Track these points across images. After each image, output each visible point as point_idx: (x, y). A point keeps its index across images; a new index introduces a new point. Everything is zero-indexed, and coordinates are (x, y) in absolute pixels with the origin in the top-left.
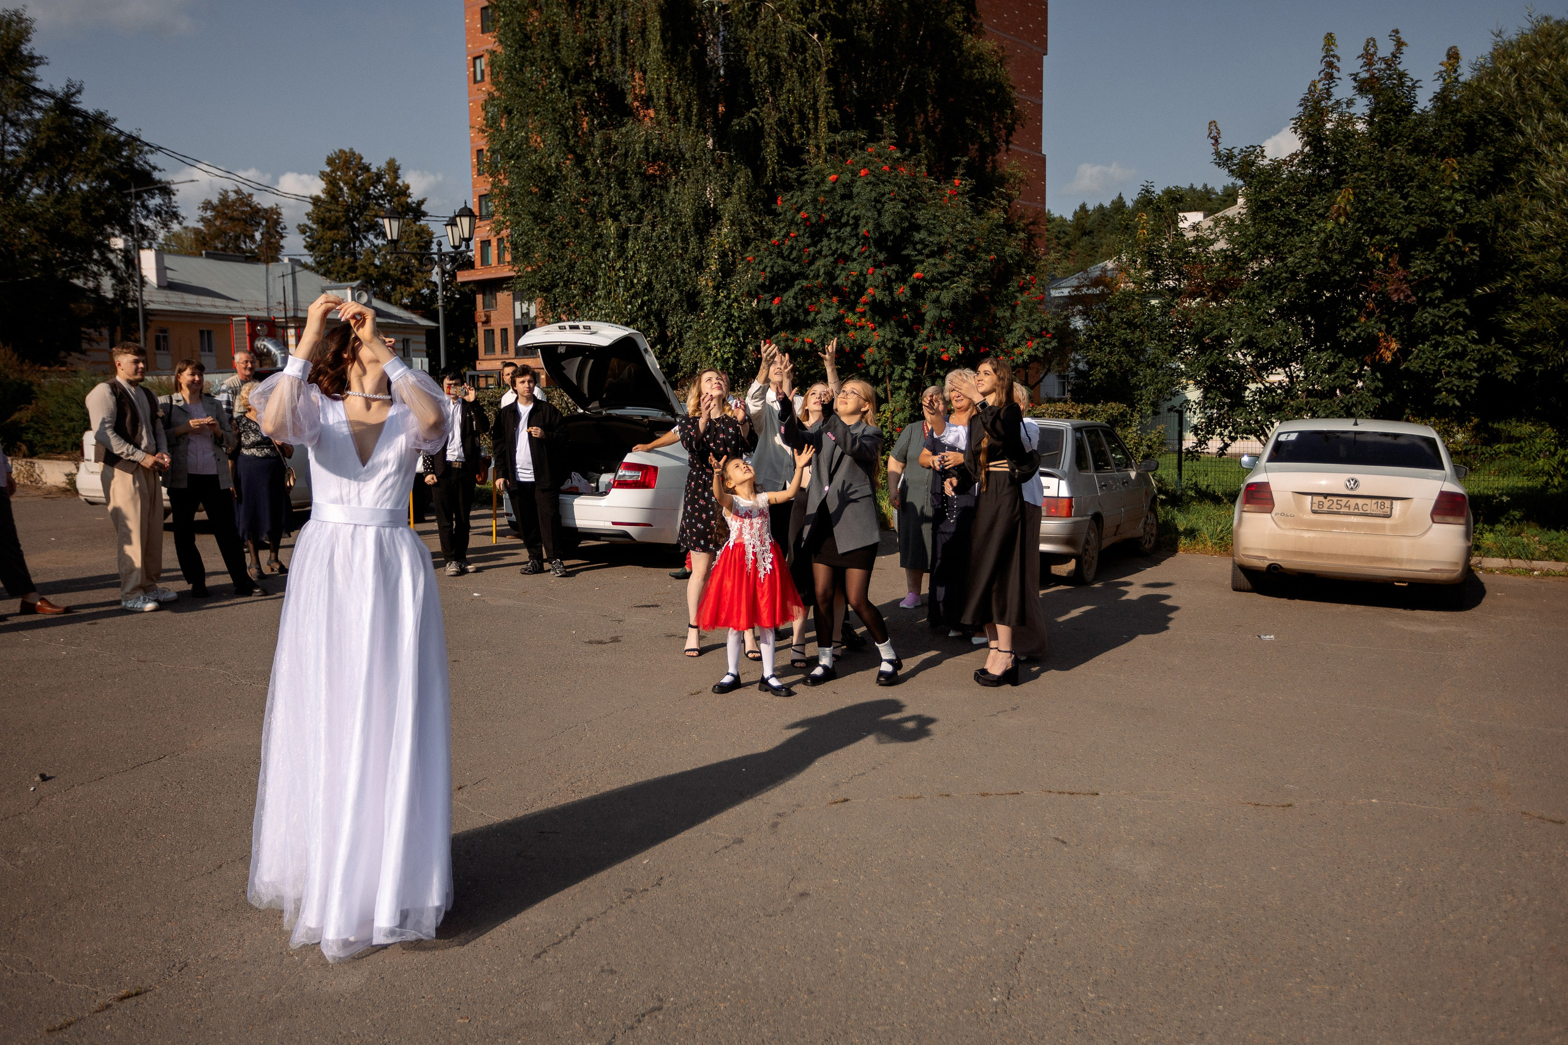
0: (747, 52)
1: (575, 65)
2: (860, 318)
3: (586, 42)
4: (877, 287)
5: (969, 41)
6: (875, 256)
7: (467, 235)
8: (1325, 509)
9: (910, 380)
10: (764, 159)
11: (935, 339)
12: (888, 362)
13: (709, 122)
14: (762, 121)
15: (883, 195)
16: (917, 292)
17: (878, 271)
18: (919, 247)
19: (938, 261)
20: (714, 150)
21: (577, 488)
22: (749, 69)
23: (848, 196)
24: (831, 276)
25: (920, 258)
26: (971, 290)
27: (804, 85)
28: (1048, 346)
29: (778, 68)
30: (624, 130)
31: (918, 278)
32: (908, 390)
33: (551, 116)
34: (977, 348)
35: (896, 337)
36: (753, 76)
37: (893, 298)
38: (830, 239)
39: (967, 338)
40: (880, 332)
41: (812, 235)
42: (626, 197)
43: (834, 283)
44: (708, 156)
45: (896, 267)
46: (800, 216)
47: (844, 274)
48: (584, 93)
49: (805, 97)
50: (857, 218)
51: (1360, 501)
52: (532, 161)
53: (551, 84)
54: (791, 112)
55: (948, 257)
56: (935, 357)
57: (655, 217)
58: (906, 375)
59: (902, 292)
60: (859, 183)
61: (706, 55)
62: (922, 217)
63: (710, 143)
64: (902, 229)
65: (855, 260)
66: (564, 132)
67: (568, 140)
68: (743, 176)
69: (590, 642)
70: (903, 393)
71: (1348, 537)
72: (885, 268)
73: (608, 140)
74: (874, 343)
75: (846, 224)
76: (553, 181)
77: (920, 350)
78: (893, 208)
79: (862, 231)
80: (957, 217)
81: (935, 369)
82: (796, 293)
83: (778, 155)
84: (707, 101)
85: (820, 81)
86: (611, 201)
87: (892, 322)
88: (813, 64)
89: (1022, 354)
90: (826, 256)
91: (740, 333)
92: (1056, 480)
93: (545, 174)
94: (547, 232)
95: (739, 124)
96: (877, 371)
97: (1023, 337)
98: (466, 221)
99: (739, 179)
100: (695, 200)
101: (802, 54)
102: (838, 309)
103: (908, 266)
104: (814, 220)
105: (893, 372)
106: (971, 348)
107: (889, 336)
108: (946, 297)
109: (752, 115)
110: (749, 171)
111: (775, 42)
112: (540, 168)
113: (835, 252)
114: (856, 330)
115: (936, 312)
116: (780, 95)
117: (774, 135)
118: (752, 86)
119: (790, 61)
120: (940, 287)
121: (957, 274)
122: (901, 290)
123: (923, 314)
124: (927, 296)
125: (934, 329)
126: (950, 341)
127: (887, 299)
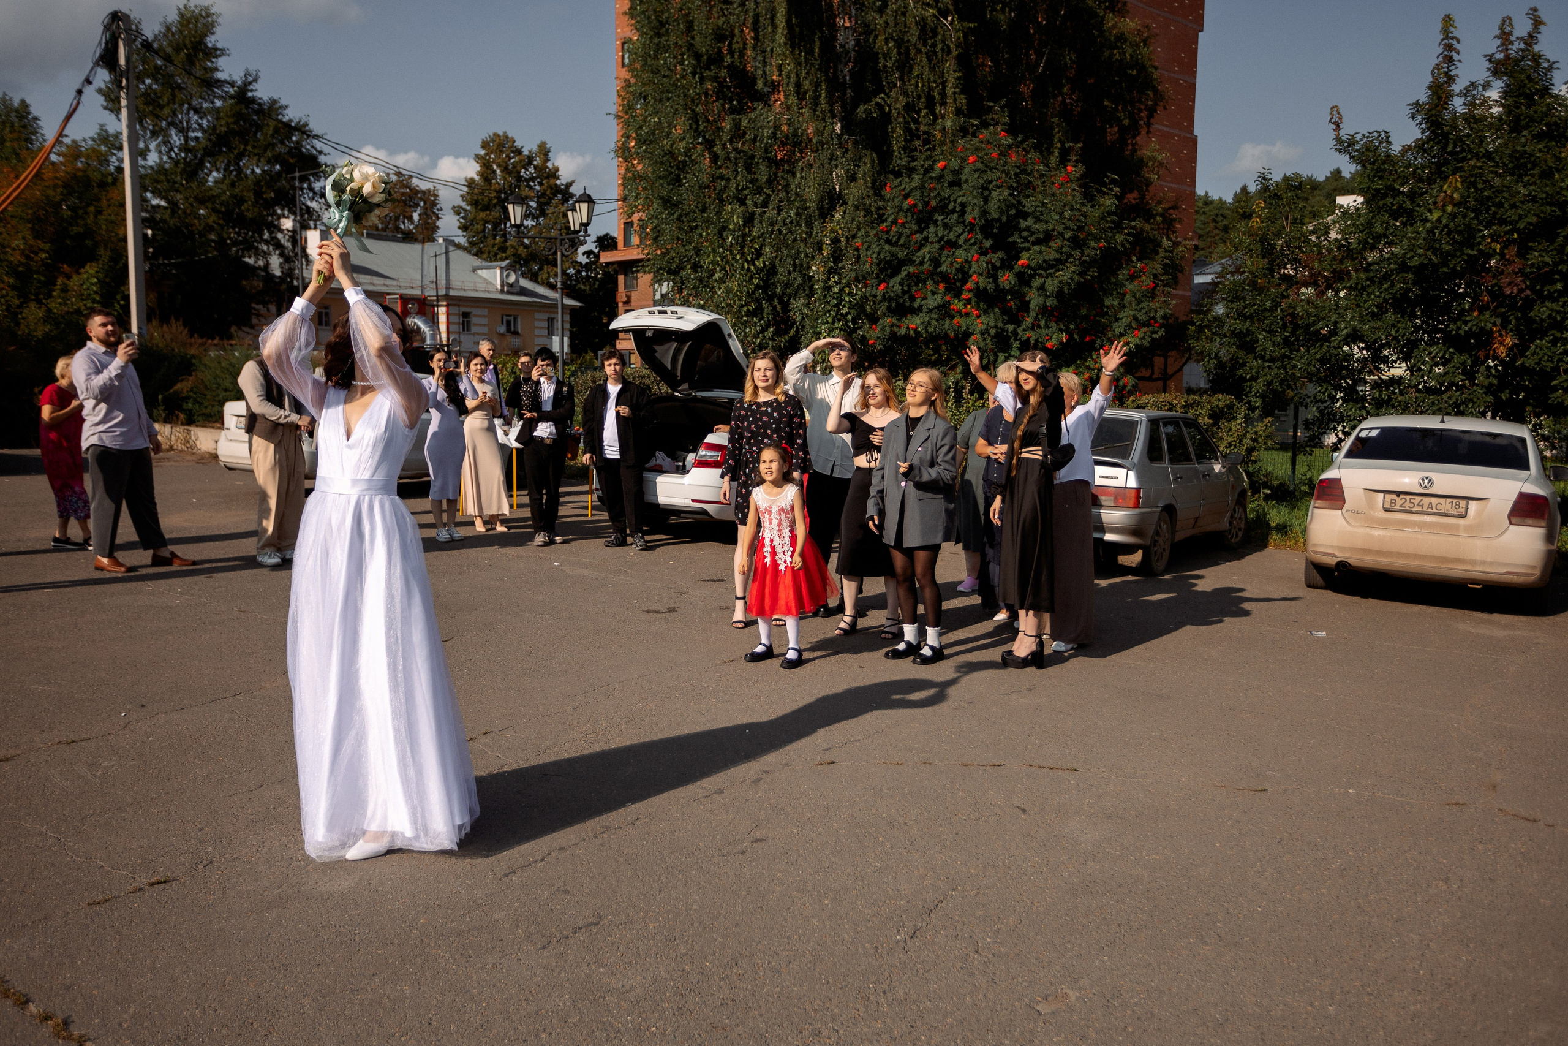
0: (876, 36)
1: (707, 51)
2: (965, 305)
3: (719, 28)
4: (981, 275)
5: (1110, 19)
6: (981, 243)
7: (585, 221)
8: (1397, 507)
10: (890, 145)
11: (1039, 327)
12: (992, 350)
13: (837, 108)
14: (889, 106)
15: (991, 182)
17: (982, 258)
18: (1025, 234)
19: (1043, 248)
20: (842, 134)
21: (661, 466)
22: (877, 54)
24: (936, 262)
25: (1026, 245)
26: (1076, 278)
27: (932, 69)
28: (1154, 336)
29: (907, 53)
30: (753, 115)
31: (1022, 266)
33: (682, 102)
34: (1082, 337)
35: (1000, 325)
36: (882, 61)
37: (997, 286)
38: (937, 226)
39: (1072, 326)
40: (984, 319)
41: (919, 222)
42: (753, 181)
43: (938, 270)
44: (836, 141)
45: (1000, 254)
46: (907, 203)
47: (949, 260)
48: (715, 79)
49: (935, 82)
50: (963, 205)
51: (1434, 501)
52: (663, 146)
53: (684, 70)
54: (919, 96)
55: (1054, 244)
57: (780, 202)
59: (1007, 279)
60: (967, 170)
61: (837, 40)
62: (1029, 205)
63: (838, 127)
64: (1008, 216)
65: (961, 246)
66: (695, 118)
67: (698, 125)
68: (869, 161)
69: (648, 611)
71: (1420, 536)
72: (991, 255)
74: (979, 330)
75: (953, 211)
76: (682, 167)
77: (1024, 338)
78: (998, 195)
79: (969, 217)
80: (1065, 205)
82: (902, 279)
84: (835, 86)
85: (949, 64)
86: (738, 186)
87: (997, 310)
88: (942, 50)
90: (932, 243)
91: (849, 317)
92: (1124, 471)
93: (675, 159)
94: (676, 216)
95: (865, 110)
97: (1130, 326)
98: (585, 207)
99: (865, 164)
100: (821, 185)
101: (931, 38)
102: (945, 294)
103: (1013, 253)
104: (920, 207)
106: (1076, 336)
107: (992, 324)
108: (1051, 285)
109: (880, 101)
110: (874, 155)
111: (905, 26)
112: (671, 153)
113: (942, 238)
114: (961, 316)
115: (1041, 300)
116: (909, 81)
117: (901, 120)
118: (880, 70)
119: (920, 46)
120: (1045, 275)
121: (1063, 262)
122: (1005, 277)
123: (1028, 302)
124: (1033, 283)
125: (1039, 317)
126: (1054, 329)
127: (991, 287)
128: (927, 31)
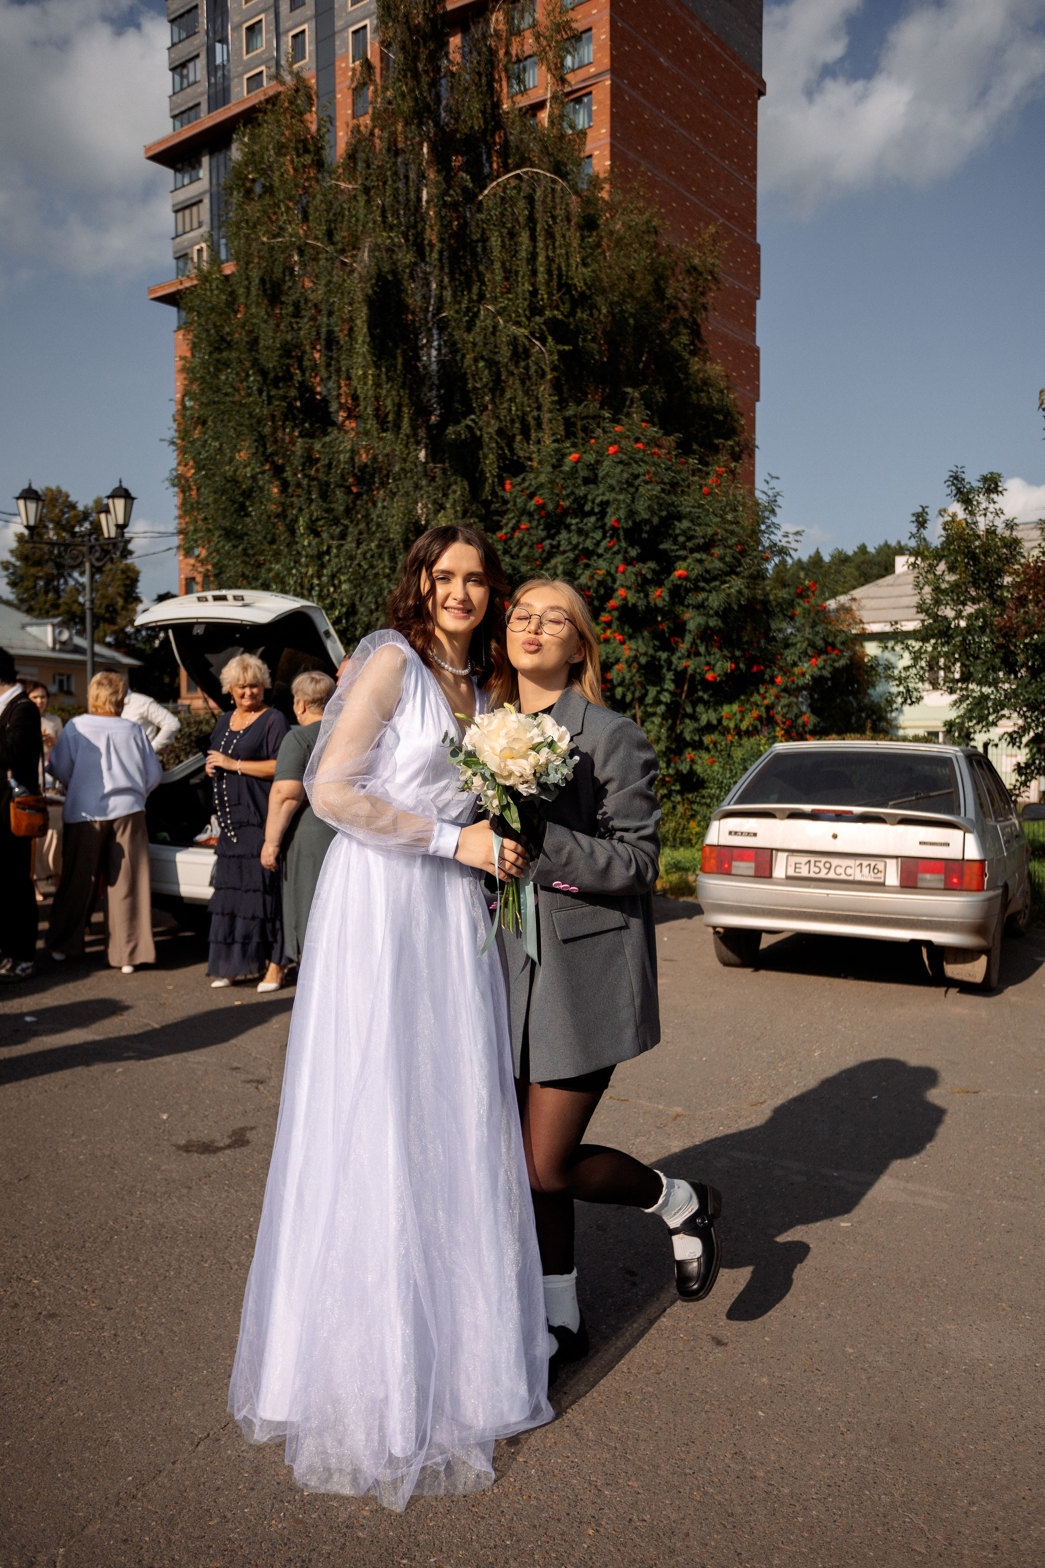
0: (464, 356)
1: (274, 367)
2: (605, 630)
3: (287, 343)
4: (629, 588)
5: (695, 364)
6: (626, 552)
7: (121, 521)
9: (666, 704)
10: (482, 472)
12: (639, 683)
13: (422, 433)
14: (480, 429)
15: (636, 477)
16: (678, 594)
17: (630, 568)
18: (681, 539)
19: (704, 556)
20: (427, 463)
22: (466, 373)
23: (592, 480)
24: (571, 575)
25: (682, 553)
26: (746, 591)
27: (527, 393)
28: (836, 665)
29: (499, 374)
30: (327, 439)
31: (680, 577)
32: (664, 717)
33: (247, 422)
34: (749, 666)
35: (651, 651)
36: (470, 381)
37: (648, 603)
38: (570, 531)
39: (738, 653)
40: (632, 644)
41: (547, 528)
42: (329, 511)
44: (420, 468)
45: (652, 565)
46: (533, 502)
47: (588, 573)
48: (284, 398)
49: (529, 406)
50: (605, 505)
52: (225, 472)
53: (249, 388)
54: (512, 421)
55: (717, 551)
56: (698, 677)
57: (361, 533)
58: (663, 698)
59: (659, 596)
60: (605, 463)
61: (420, 360)
62: (686, 503)
63: (422, 455)
64: (661, 517)
65: (601, 556)
66: (261, 440)
67: (265, 448)
68: (459, 489)
70: (657, 720)
72: (639, 566)
73: (309, 450)
74: (623, 659)
75: (591, 513)
76: (248, 494)
77: (680, 668)
78: (648, 491)
79: (610, 520)
80: (727, 504)
81: (697, 691)
83: (499, 467)
84: (421, 411)
85: (544, 391)
86: (311, 515)
87: (646, 633)
88: (536, 372)
89: (803, 674)
90: (564, 552)
92: (959, 833)
93: (239, 488)
95: (455, 432)
96: (624, 696)
97: (805, 653)
98: (120, 503)
99: (455, 492)
100: (404, 515)
101: (524, 360)
103: (667, 564)
104: (550, 508)
105: (645, 695)
106: (742, 666)
107: (642, 649)
108: (715, 601)
109: (470, 423)
110: (466, 484)
111: (496, 347)
112: (234, 481)
113: (576, 547)
115: (701, 620)
116: (502, 403)
117: (494, 445)
118: (469, 392)
119: (512, 368)
120: (708, 588)
121: (728, 574)
122: (658, 593)
123: (684, 624)
124: (691, 599)
125: (698, 642)
126: (718, 656)
127: (642, 604)
128: (520, 353)
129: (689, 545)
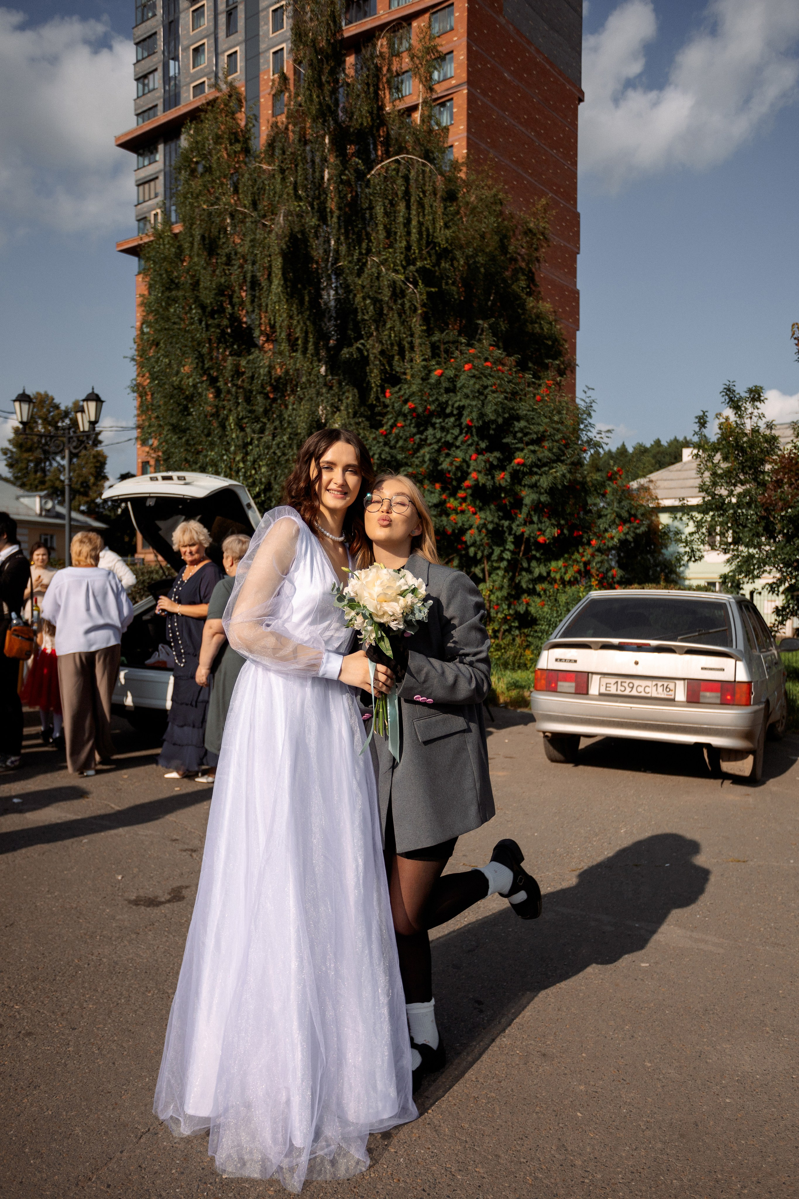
0: (355, 295)
1: (211, 303)
2: (461, 504)
3: (221, 285)
4: (480, 472)
5: (530, 302)
6: (478, 444)
9: (508, 560)
10: (369, 383)
12: (488, 544)
13: (323, 353)
14: (367, 351)
15: (486, 387)
16: (517, 477)
17: (481, 457)
18: (519, 435)
19: (537, 448)
20: (326, 375)
21: (165, 663)
22: (357, 308)
23: (451, 390)
24: (435, 462)
25: (520, 445)
26: (568, 475)
27: (403, 323)
28: (638, 531)
29: (382, 309)
30: (251, 357)
31: (518, 464)
32: (506, 570)
33: (190, 344)
34: (571, 532)
35: (496, 520)
36: (360, 314)
37: (494, 483)
38: (435, 428)
39: (562, 522)
40: (482, 515)
41: (417, 426)
42: (251, 411)
43: (439, 468)
44: (321, 380)
45: (497, 454)
46: (407, 406)
47: (448, 460)
48: (218, 326)
49: (405, 333)
50: (461, 408)
52: (173, 382)
53: (192, 318)
54: (392, 345)
55: (546, 444)
56: (532, 540)
57: (275, 429)
58: (505, 556)
59: (503, 478)
60: (462, 377)
61: (322, 298)
62: (523, 408)
63: (323, 370)
64: (504, 418)
65: (459, 447)
66: (201, 357)
67: (204, 364)
68: (350, 396)
70: (501, 573)
72: (488, 455)
73: (237, 366)
74: (475, 526)
75: (451, 415)
76: (190, 398)
77: (519, 533)
78: (494, 398)
79: (465, 420)
80: (555, 409)
81: (531, 550)
83: (381, 379)
84: (322, 336)
85: (416, 323)
86: (238, 415)
87: (492, 506)
88: (410, 308)
89: (612, 538)
90: (431, 444)
92: (731, 661)
93: (183, 394)
94: (184, 440)
95: (348, 353)
96: (476, 554)
97: (614, 522)
98: (92, 405)
99: (347, 398)
100: (309, 415)
101: (400, 299)
102: (440, 495)
103: (508, 454)
104: (420, 411)
105: (491, 554)
106: (566, 531)
107: (490, 518)
108: (545, 482)
109: (360, 346)
110: (356, 391)
111: (379, 289)
112: (180, 388)
113: (439, 440)
114: (457, 514)
115: (534, 496)
116: (383, 331)
117: (378, 362)
118: (359, 322)
119: (391, 304)
120: (539, 472)
121: (555, 461)
122: (502, 476)
123: (522, 499)
124: (527, 481)
125: (532, 513)
126: (547, 524)
127: (489, 484)
128: (398, 293)
129: (526, 439)
